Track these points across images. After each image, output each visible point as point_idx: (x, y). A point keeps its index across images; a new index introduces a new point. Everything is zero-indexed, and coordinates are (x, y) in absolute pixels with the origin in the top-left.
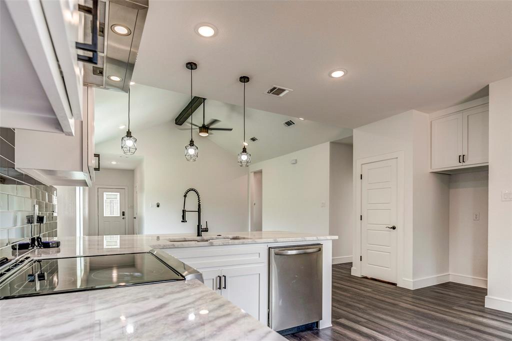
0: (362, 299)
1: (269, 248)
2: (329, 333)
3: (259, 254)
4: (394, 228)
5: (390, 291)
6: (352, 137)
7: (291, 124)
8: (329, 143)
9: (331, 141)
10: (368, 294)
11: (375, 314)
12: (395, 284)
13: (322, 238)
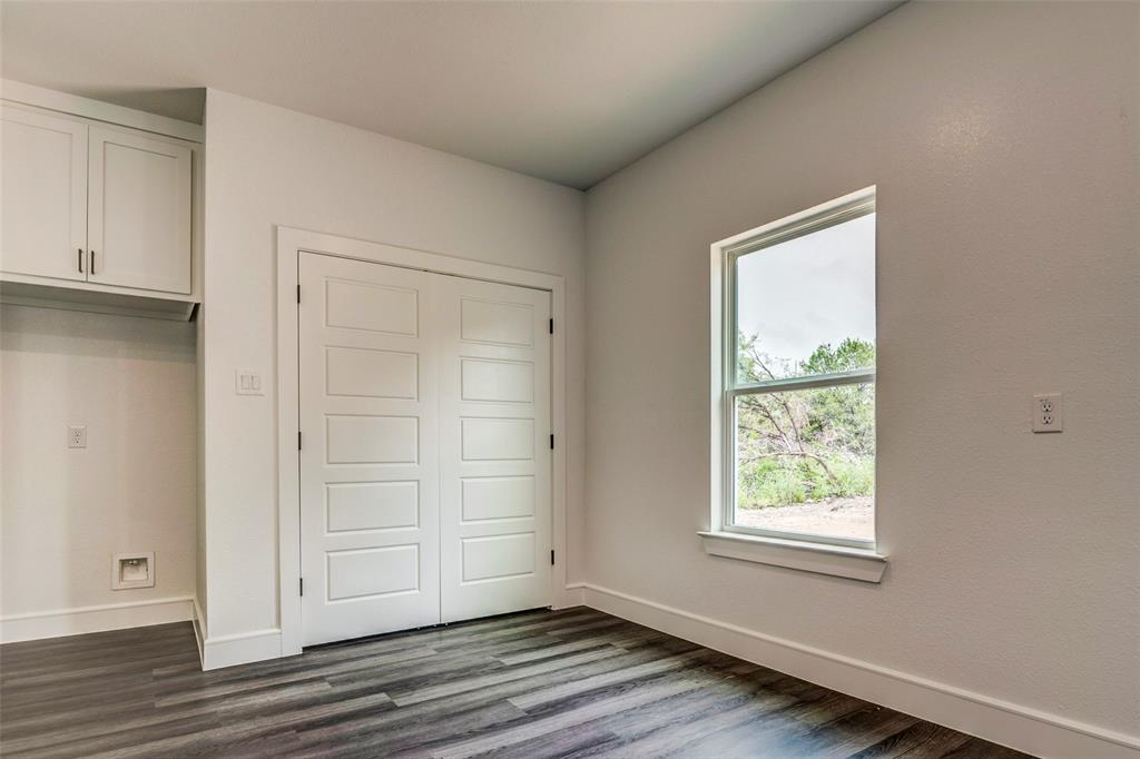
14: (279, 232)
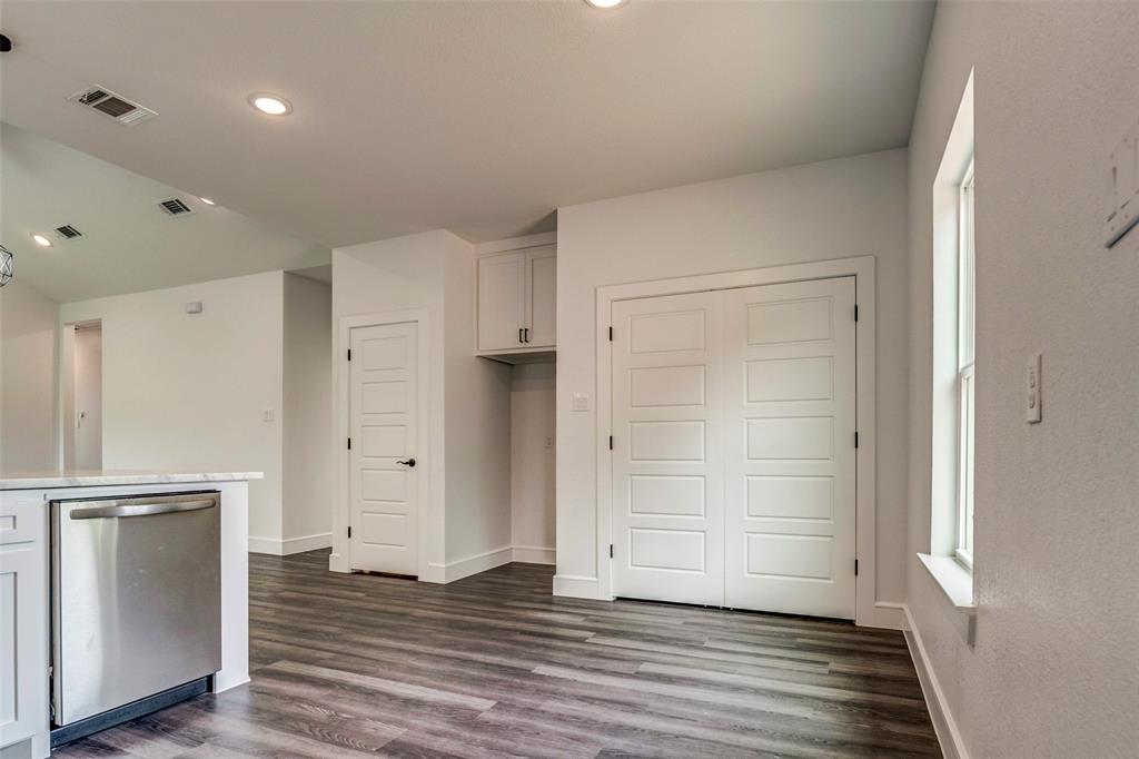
0: (338, 614)
1: (51, 502)
2: (244, 698)
3: (14, 517)
4: (412, 463)
5: (401, 592)
6: (329, 267)
7: (179, 210)
8: (282, 272)
9: (287, 270)
10: (356, 604)
11: (356, 638)
12: (414, 578)
13: (218, 476)
14: (598, 293)
